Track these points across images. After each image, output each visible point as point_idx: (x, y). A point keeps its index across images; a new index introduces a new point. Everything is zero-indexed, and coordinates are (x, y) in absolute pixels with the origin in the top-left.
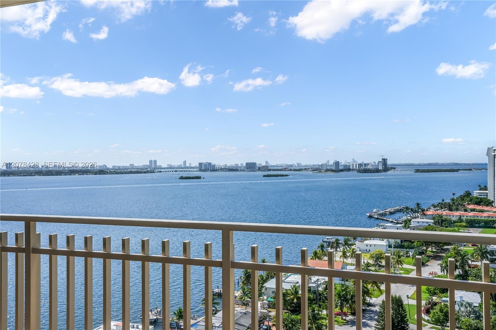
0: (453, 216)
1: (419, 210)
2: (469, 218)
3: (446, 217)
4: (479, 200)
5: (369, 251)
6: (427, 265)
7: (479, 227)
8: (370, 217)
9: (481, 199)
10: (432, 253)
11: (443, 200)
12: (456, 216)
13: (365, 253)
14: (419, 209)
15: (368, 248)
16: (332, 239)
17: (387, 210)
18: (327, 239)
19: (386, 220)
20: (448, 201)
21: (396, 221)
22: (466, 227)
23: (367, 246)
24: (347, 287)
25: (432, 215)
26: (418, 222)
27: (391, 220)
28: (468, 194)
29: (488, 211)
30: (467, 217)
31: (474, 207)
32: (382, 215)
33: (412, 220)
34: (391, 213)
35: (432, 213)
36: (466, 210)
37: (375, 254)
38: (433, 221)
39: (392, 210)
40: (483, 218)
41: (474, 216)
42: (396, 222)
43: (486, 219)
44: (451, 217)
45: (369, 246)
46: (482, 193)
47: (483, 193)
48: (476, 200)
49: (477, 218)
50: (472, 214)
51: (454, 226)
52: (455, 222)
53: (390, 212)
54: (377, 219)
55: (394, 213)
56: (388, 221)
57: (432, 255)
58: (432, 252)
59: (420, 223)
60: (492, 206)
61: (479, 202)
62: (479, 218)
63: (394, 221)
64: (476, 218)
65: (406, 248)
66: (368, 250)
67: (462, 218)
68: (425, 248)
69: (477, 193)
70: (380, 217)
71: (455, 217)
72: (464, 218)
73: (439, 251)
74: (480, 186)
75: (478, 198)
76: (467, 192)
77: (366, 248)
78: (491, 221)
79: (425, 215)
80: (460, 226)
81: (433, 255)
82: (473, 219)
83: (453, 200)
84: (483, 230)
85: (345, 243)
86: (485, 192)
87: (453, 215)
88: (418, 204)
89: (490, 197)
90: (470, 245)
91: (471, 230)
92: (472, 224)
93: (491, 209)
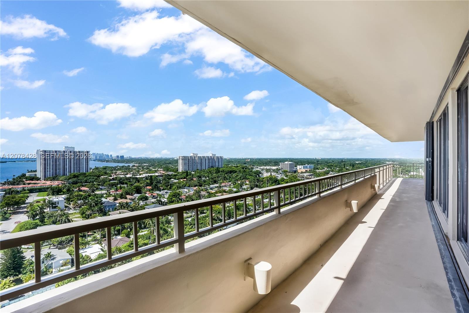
0: (18, 188)
2: (29, 188)
3: (13, 189)
4: (32, 178)
6: (11, 219)
7: (36, 192)
9: (33, 177)
11: (8, 180)
20: (11, 180)
22: (29, 193)
25: (2, 189)
28: (24, 175)
29: (39, 183)
30: (28, 187)
31: (30, 182)
36: (24, 184)
38: (5, 193)
40: (38, 187)
41: (32, 187)
43: (40, 187)
46: (31, 174)
47: (33, 174)
48: (30, 178)
49: (34, 188)
50: (30, 185)
51: (22, 193)
52: (21, 191)
57: (12, 212)
60: (40, 180)
61: (32, 179)
62: (36, 187)
67: (25, 189)
68: (6, 209)
69: (29, 174)
71: (19, 188)
72: (26, 188)
73: (15, 209)
74: (28, 170)
75: (31, 177)
76: (22, 174)
78: (43, 188)
80: (25, 193)
83: (14, 179)
84: (38, 194)
86: (35, 173)
87: (18, 187)
89: (38, 176)
90: (35, 203)
91: (31, 194)
92: (31, 191)
93: (40, 182)
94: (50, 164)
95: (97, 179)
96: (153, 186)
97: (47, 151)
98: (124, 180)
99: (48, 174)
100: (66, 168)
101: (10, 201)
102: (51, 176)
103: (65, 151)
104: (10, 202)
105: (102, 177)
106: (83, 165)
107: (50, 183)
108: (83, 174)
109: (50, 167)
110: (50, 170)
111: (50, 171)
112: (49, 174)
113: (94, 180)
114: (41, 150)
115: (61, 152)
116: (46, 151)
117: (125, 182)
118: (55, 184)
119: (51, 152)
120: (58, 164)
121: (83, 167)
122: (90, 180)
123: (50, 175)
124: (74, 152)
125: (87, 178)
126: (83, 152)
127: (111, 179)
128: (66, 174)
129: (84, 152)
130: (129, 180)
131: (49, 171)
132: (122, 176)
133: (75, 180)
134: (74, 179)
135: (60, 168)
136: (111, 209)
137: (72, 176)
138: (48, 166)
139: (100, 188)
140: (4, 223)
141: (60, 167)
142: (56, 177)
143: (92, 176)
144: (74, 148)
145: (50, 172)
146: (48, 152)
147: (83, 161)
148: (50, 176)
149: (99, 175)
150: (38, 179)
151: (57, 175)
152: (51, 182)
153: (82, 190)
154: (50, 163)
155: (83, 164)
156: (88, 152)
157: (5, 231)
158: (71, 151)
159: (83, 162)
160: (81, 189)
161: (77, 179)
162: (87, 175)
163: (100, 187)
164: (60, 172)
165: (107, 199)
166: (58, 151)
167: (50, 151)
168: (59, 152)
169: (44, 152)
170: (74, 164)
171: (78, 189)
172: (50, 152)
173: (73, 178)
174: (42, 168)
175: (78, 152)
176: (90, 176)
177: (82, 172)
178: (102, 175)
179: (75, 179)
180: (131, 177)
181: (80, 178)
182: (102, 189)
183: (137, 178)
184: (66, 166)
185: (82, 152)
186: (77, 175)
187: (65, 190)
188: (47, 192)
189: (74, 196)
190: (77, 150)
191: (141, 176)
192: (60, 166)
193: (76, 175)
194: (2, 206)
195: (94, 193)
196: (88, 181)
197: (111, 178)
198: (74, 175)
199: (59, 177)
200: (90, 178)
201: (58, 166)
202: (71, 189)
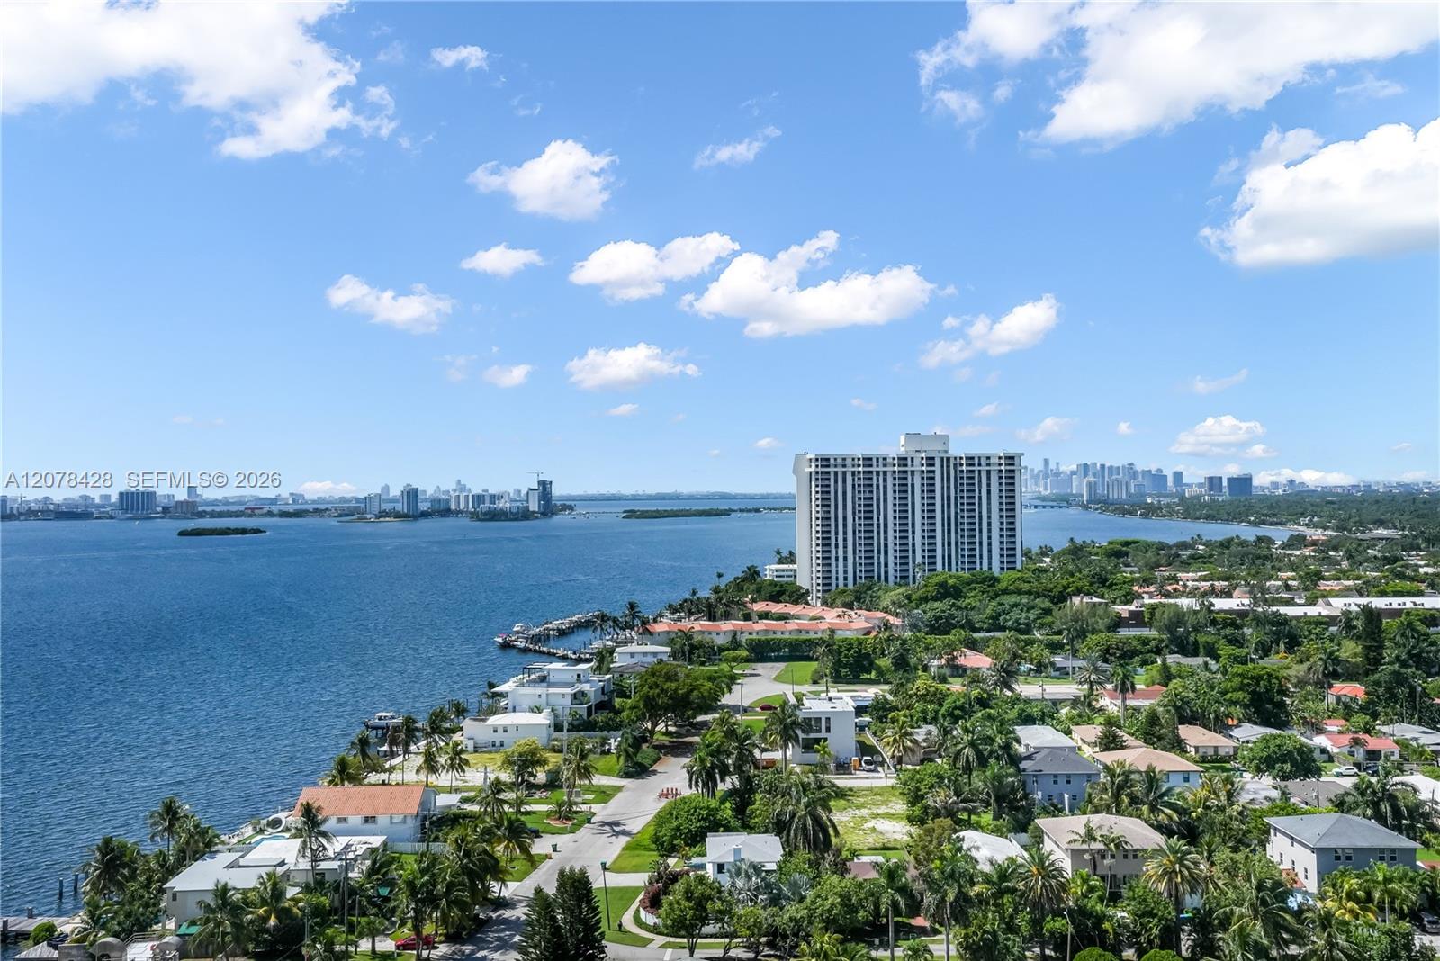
0: (718, 634)
1: (635, 620)
2: (754, 636)
3: (700, 638)
4: (777, 589)
5: (502, 745)
6: (655, 772)
7: (776, 660)
8: (506, 646)
9: (782, 586)
10: (667, 738)
11: (694, 593)
12: (725, 632)
13: (491, 752)
14: (634, 618)
15: (498, 738)
16: (393, 717)
17: (550, 626)
18: (380, 718)
19: (549, 654)
20: (705, 594)
21: (575, 653)
22: (748, 660)
23: (495, 731)
24: (435, 860)
25: (668, 632)
26: (632, 655)
27: (561, 652)
28: (753, 574)
29: (797, 617)
30: (750, 634)
31: (767, 609)
32: (537, 639)
33: (617, 650)
34: (562, 633)
35: (667, 629)
36: (747, 617)
37: (516, 754)
38: (669, 650)
39: (565, 623)
40: (787, 636)
41: (767, 631)
42: (574, 657)
43: (794, 637)
44: (714, 635)
45: (500, 730)
46: (783, 571)
47: (787, 570)
48: (770, 589)
49: (774, 636)
50: (761, 625)
51: (720, 660)
52: (722, 649)
53: (558, 630)
54: (525, 650)
55: (570, 633)
56: (554, 655)
57: (667, 743)
58: (667, 733)
59: (636, 656)
60: (807, 603)
61: (778, 593)
62: (779, 636)
63: (570, 654)
64: (771, 636)
65: (601, 730)
66: (498, 744)
67: (738, 637)
68: (649, 725)
69: (771, 570)
70: (531, 646)
71: (722, 635)
72: (744, 638)
73: (683, 731)
74: (778, 552)
75: (775, 584)
76: (749, 569)
77: (491, 737)
78: (804, 642)
79: (651, 633)
80: (735, 659)
81: (670, 742)
82: (763, 638)
83: (716, 590)
84: (787, 667)
85: (432, 728)
86: (791, 566)
87: (718, 630)
88: (632, 606)
89: (803, 582)
90: (758, 709)
91: (761, 668)
92: (763, 651)
93: (804, 612)
94: (845, 526)
95: (1048, 612)
96: (1378, 684)
97: (832, 461)
98: (1196, 629)
99: (837, 571)
100: (914, 544)
101: (657, 691)
102: (851, 586)
103: (906, 459)
104: (658, 695)
105: (1076, 600)
106: (989, 531)
107: (837, 621)
108: (983, 581)
109: (845, 540)
110: (845, 552)
111: (845, 559)
112: (845, 571)
113: (1032, 617)
114: (809, 456)
115: (889, 460)
116: (828, 460)
117: (1202, 638)
118: (855, 624)
119: (849, 462)
120: (878, 525)
121: (990, 544)
122: (1015, 614)
123: (846, 579)
124: (948, 459)
125: (1000, 604)
126: (988, 458)
127: (1125, 615)
128: (914, 577)
129: (992, 461)
130: (1228, 631)
131: (841, 560)
132: (1185, 602)
133: (944, 612)
134: (936, 604)
135: (886, 545)
136: (1066, 796)
137: (932, 591)
138: (837, 533)
139: (1053, 664)
140: (628, 789)
141: (886, 539)
142: (870, 588)
143: (1029, 593)
144: (945, 439)
145: (845, 566)
146: (836, 466)
147: (989, 511)
148: (846, 585)
149: (1065, 588)
150: (799, 597)
151: (876, 578)
152: (839, 616)
153: (964, 669)
154: (845, 518)
155: (989, 524)
156: (1013, 458)
157: (618, 824)
158: (933, 458)
159: (989, 517)
160: (962, 661)
161: (953, 605)
162: (1002, 585)
163: (1058, 660)
164: (886, 565)
165: (1068, 732)
166: (878, 459)
167: (844, 459)
168: (881, 460)
169: (819, 463)
170: (947, 523)
171: (948, 661)
172: (844, 466)
173: (935, 599)
174: (814, 543)
175: (964, 461)
176: (1019, 592)
177: (985, 567)
178: (1078, 592)
179: (941, 606)
180: (1243, 614)
181: (967, 601)
182: (1068, 674)
183: (1283, 621)
184: (914, 533)
185: (983, 461)
186: (953, 587)
187: (885, 663)
188: (815, 665)
189: (911, 697)
190: (957, 450)
191: (1312, 611)
192: (886, 532)
193: (951, 582)
194: (635, 708)
195: (1011, 689)
196: (1006, 621)
197: (1123, 610)
198: (942, 585)
199: (880, 593)
200: (1016, 605)
201: (879, 533)
202: (913, 660)
